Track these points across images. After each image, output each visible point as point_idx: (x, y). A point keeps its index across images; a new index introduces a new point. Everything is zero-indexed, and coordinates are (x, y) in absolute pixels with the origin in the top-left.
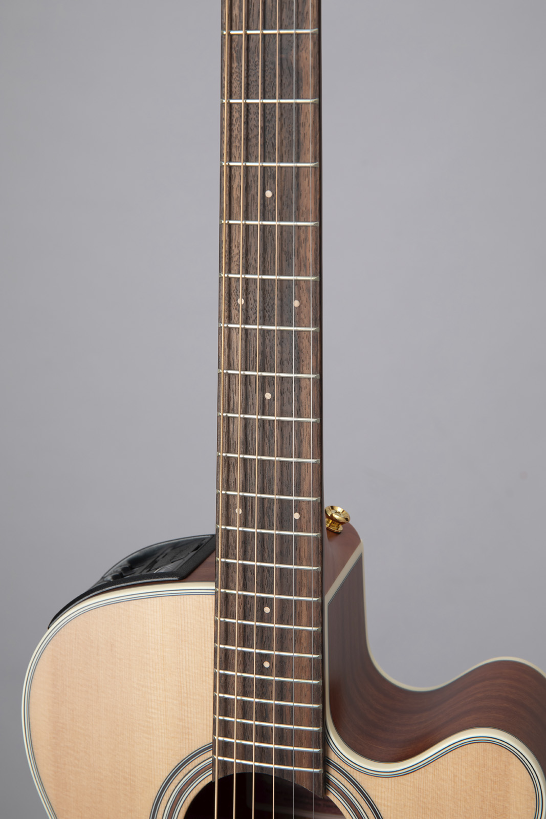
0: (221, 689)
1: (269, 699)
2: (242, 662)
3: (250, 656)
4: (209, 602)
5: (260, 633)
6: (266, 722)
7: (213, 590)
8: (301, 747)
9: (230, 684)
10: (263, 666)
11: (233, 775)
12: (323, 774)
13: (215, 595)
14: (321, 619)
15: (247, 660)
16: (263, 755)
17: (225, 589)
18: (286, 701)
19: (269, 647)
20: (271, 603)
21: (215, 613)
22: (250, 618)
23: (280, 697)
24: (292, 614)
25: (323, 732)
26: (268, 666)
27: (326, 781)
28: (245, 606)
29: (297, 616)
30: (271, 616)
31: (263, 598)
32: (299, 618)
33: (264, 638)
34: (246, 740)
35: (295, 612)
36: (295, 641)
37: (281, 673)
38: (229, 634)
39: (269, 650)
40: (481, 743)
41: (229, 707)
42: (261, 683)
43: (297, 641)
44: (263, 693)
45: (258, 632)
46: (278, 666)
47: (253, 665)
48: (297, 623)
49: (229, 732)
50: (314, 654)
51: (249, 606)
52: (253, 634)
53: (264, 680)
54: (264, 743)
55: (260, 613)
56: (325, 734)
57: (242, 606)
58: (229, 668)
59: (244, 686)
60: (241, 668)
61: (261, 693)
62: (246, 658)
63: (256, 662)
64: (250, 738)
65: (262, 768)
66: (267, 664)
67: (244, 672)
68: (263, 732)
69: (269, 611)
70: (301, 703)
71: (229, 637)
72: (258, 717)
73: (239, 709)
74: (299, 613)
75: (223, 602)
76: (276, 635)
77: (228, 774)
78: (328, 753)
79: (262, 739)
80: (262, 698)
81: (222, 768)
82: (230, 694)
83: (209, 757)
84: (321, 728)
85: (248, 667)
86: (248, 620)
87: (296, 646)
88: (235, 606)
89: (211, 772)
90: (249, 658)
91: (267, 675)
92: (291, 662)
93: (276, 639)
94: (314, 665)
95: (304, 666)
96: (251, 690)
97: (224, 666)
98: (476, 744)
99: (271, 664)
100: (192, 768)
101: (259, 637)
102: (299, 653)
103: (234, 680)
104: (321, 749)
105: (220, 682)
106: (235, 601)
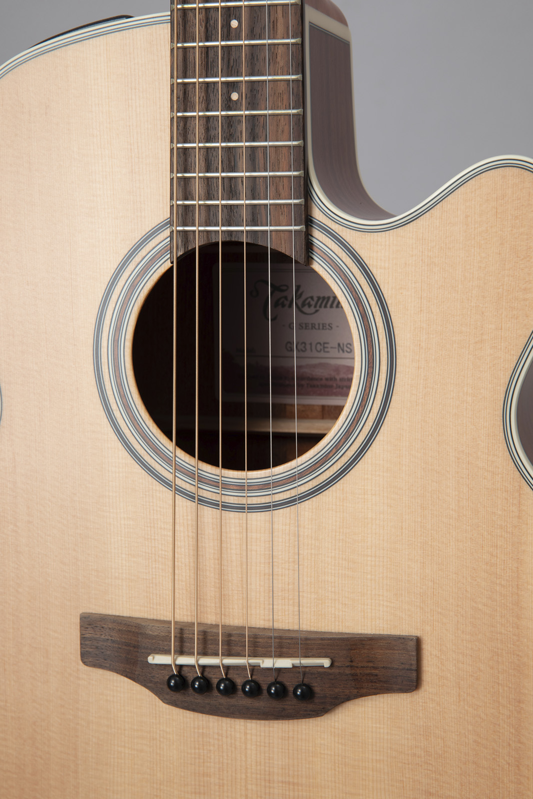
0: (180, 138)
1: (238, 141)
2: (205, 98)
3: (214, 89)
4: (163, 32)
5: (226, 56)
6: (235, 172)
7: (168, 16)
8: (278, 199)
9: (191, 129)
10: (230, 99)
11: (195, 248)
12: (305, 232)
13: (171, 22)
14: (300, 28)
15: (211, 95)
16: (231, 217)
17: (183, 3)
18: (259, 141)
19: (237, 72)
20: (240, 14)
21: (171, 39)
22: (213, 37)
23: (252, 138)
24: (265, 25)
25: (304, 177)
26: (237, 98)
27: (309, 246)
28: (207, 23)
29: (272, 26)
30: (240, 32)
31: (229, 8)
32: (274, 30)
33: (232, 61)
34: (211, 199)
35: (269, 22)
36: (269, 60)
37: (252, 105)
38: (188, 63)
39: (238, 76)
40: (499, 169)
41: (190, 160)
42: (228, 121)
43: (271, 61)
44: (230, 135)
45: (224, 55)
46: (248, 96)
47: (219, 99)
48: (272, 36)
49: (190, 192)
50: (292, 74)
51: (212, 22)
52: (218, 58)
53: (232, 116)
54: (232, 199)
55: (225, 30)
56: (308, 185)
57: (204, 24)
58: (188, 109)
59: (207, 130)
60: (203, 105)
61: (228, 135)
62: (209, 91)
63: (221, 95)
64: (215, 196)
65: (231, 232)
66: (235, 96)
67: (208, 110)
68: (231, 186)
69: (237, 25)
70: (277, 141)
71: (188, 68)
72: (225, 168)
73: (201, 161)
74: (273, 22)
75: (181, 23)
76: (246, 55)
77: (190, 248)
78: (311, 211)
79: (231, 195)
80: (229, 141)
81: (182, 241)
82: (190, 142)
83: (165, 237)
84: (302, 172)
85: (212, 104)
86: (211, 41)
87: (271, 66)
88: (196, 24)
89: (169, 256)
90: (213, 91)
91: (235, 110)
92: (264, 89)
93: (245, 61)
94: (293, 89)
95: (281, 92)
96: (217, 133)
97: (182, 107)
98: (493, 170)
99: (241, 96)
100: (146, 253)
101: (225, 60)
102: (275, 75)
103: (195, 124)
104: (303, 200)
105: (178, 129)
106: (196, 19)
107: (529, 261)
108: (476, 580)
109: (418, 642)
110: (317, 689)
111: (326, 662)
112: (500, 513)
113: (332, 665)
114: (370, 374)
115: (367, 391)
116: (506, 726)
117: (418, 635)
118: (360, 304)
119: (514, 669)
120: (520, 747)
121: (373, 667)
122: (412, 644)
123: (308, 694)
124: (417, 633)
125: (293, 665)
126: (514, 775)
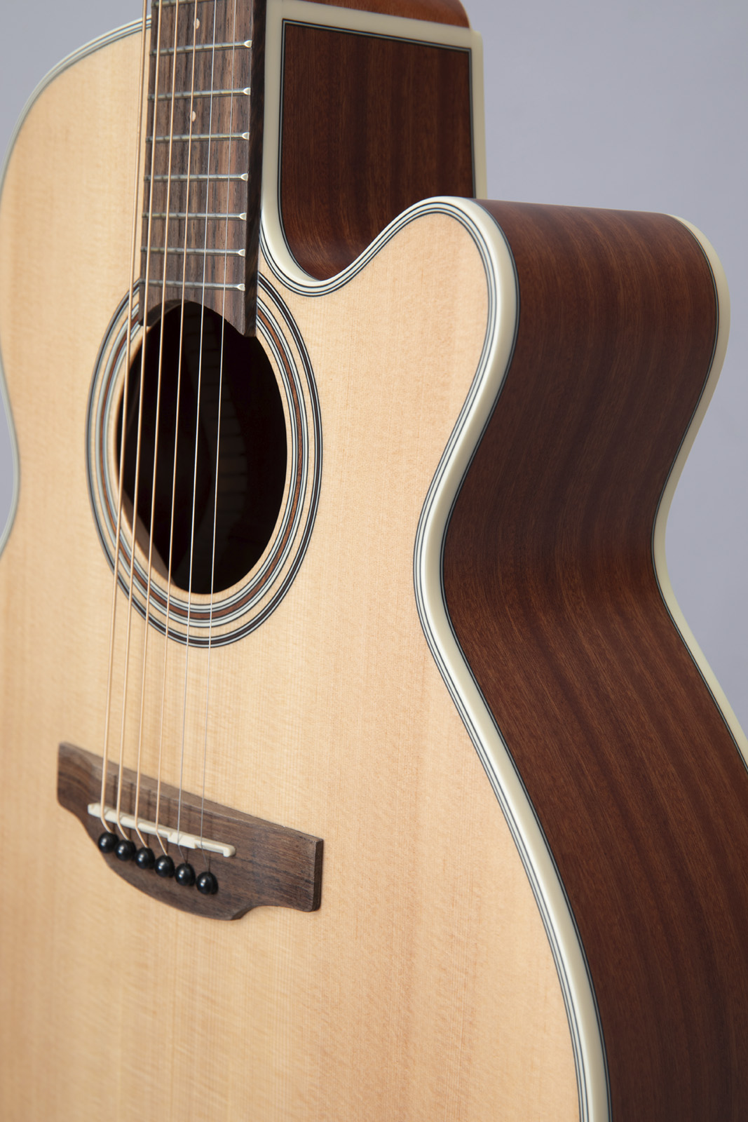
65: (191, 289)
76: (215, 62)
78: (260, 266)
107: (449, 345)
108: (378, 777)
109: (320, 845)
110: (221, 884)
111: (226, 851)
112: (404, 689)
113: (233, 856)
114: (299, 484)
115: (295, 506)
116: (397, 984)
117: (324, 839)
118: (294, 390)
119: (408, 908)
120: (408, 1017)
121: (276, 869)
122: (312, 849)
123: (212, 888)
124: (320, 834)
125: (196, 846)
126: (402, 1054)
